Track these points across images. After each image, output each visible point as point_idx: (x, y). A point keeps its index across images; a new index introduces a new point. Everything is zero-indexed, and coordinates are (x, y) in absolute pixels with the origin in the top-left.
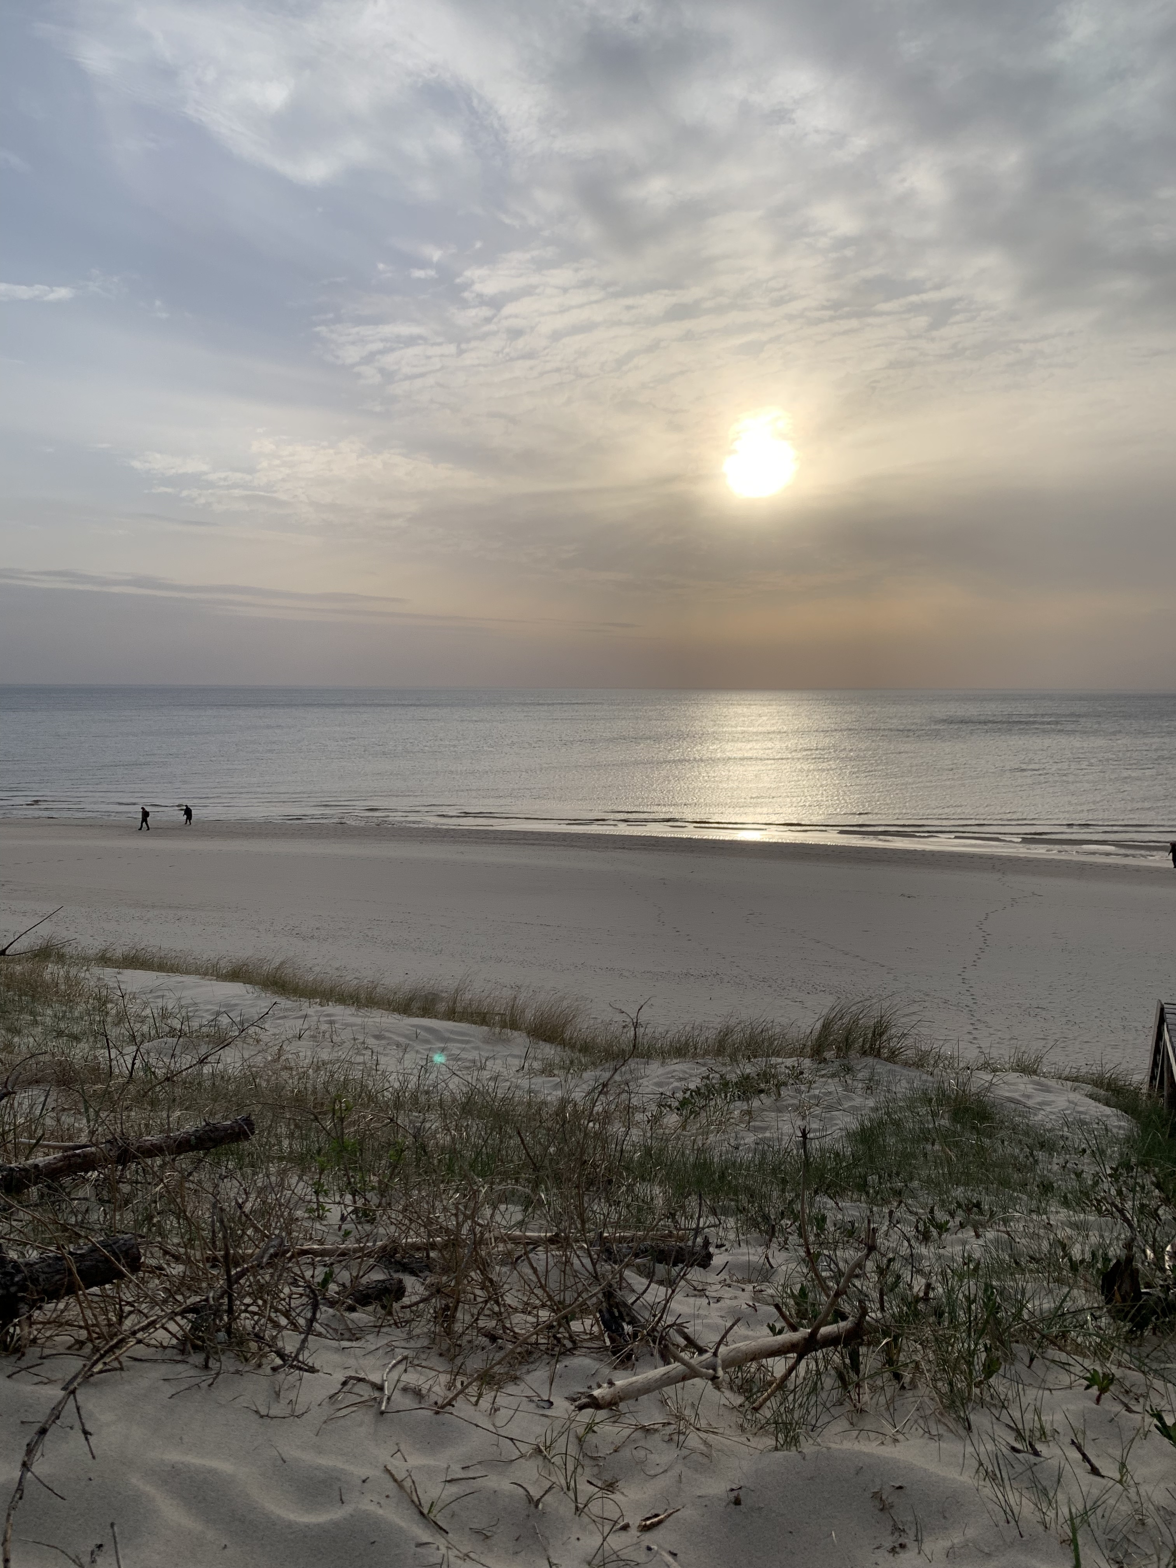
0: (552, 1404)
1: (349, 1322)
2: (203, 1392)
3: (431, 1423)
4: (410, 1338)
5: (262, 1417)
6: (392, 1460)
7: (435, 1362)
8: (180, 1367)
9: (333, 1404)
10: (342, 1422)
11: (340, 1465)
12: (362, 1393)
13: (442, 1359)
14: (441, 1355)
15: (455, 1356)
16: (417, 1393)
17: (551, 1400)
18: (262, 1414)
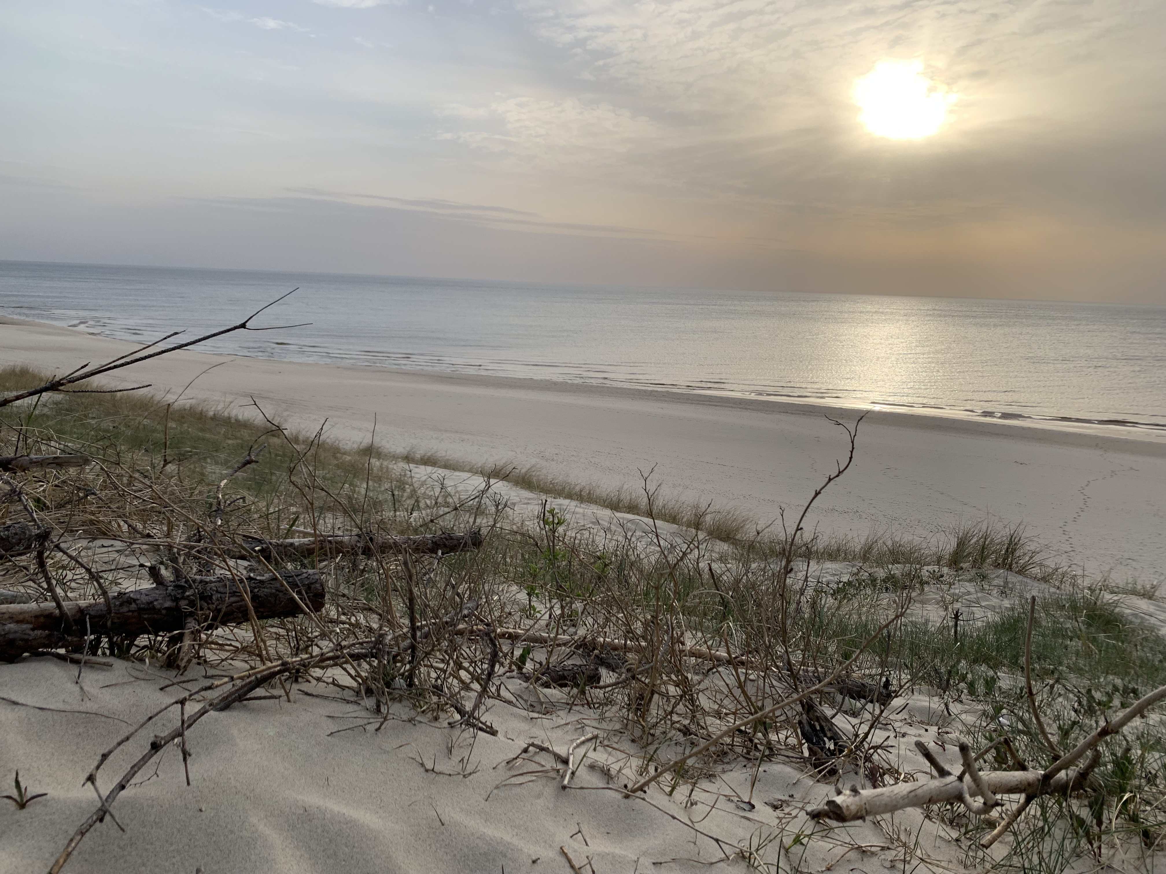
0: (753, 807)
1: (541, 696)
2: (368, 735)
3: (619, 807)
4: (602, 718)
5: (427, 771)
6: (571, 841)
7: (626, 746)
8: (350, 708)
9: (510, 769)
10: (516, 790)
11: (507, 838)
12: (543, 763)
13: (633, 744)
14: (633, 741)
15: (648, 744)
16: (606, 773)
17: (752, 802)
18: (428, 767)
